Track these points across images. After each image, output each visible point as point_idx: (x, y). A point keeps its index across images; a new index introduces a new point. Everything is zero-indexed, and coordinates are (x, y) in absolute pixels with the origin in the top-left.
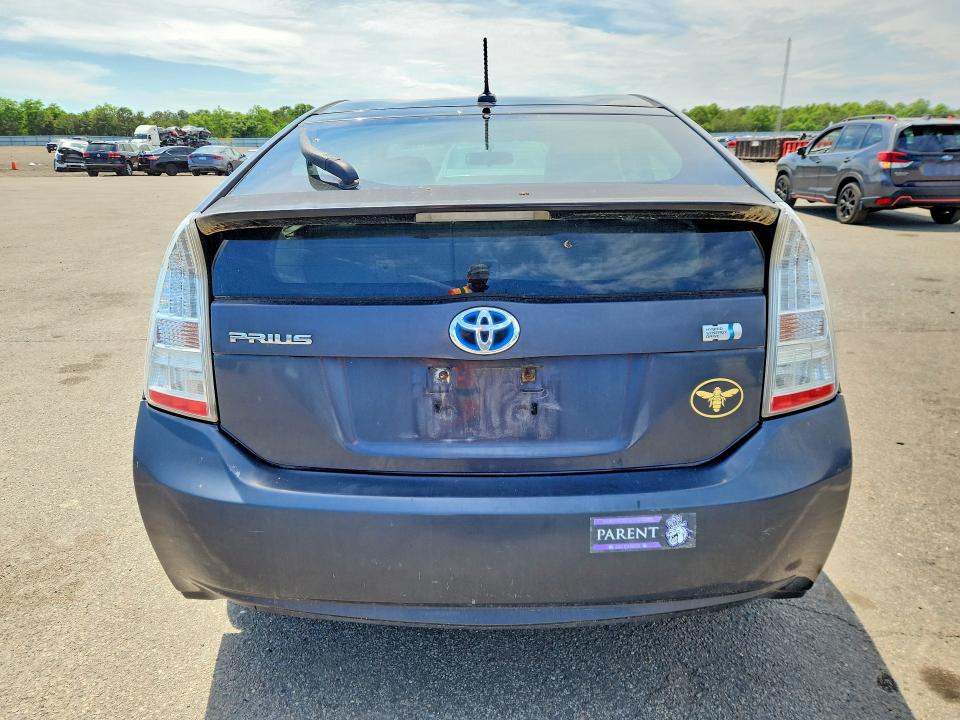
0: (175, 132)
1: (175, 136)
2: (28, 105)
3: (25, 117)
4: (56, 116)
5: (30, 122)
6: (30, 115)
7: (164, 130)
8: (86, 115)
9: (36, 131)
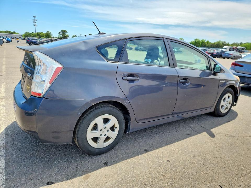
0: (235, 48)
1: (234, 49)
2: (202, 41)
3: (201, 43)
4: (208, 43)
5: (202, 44)
6: (202, 43)
7: (231, 47)
8: (215, 43)
9: (202, 46)
